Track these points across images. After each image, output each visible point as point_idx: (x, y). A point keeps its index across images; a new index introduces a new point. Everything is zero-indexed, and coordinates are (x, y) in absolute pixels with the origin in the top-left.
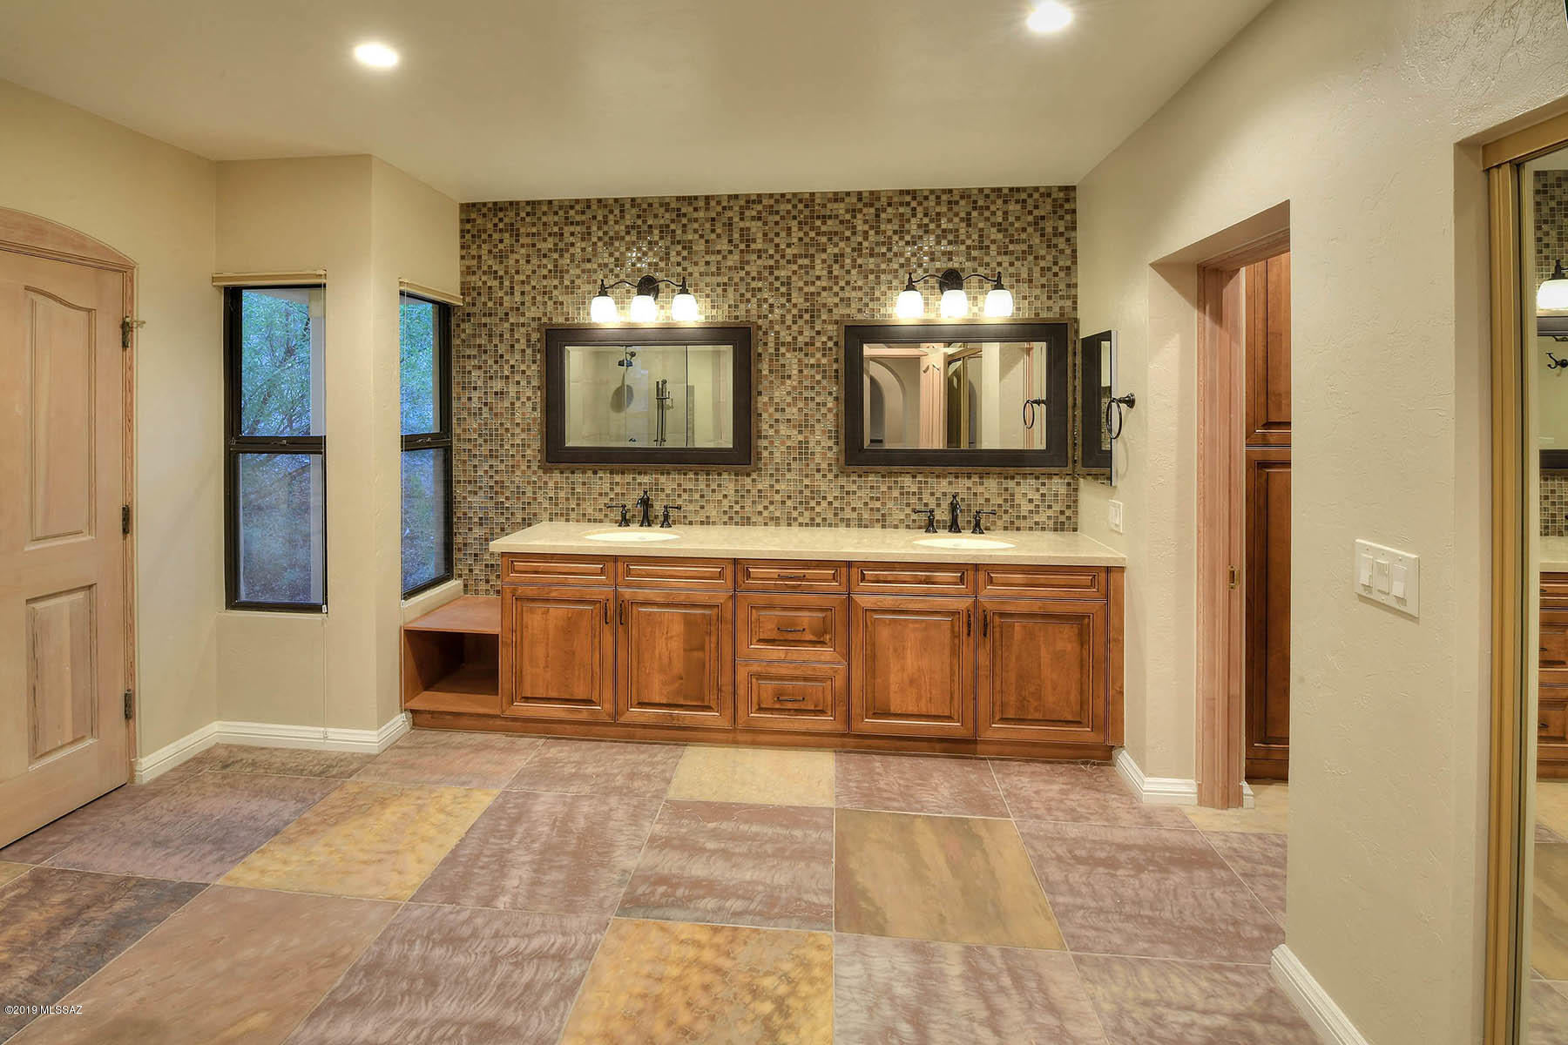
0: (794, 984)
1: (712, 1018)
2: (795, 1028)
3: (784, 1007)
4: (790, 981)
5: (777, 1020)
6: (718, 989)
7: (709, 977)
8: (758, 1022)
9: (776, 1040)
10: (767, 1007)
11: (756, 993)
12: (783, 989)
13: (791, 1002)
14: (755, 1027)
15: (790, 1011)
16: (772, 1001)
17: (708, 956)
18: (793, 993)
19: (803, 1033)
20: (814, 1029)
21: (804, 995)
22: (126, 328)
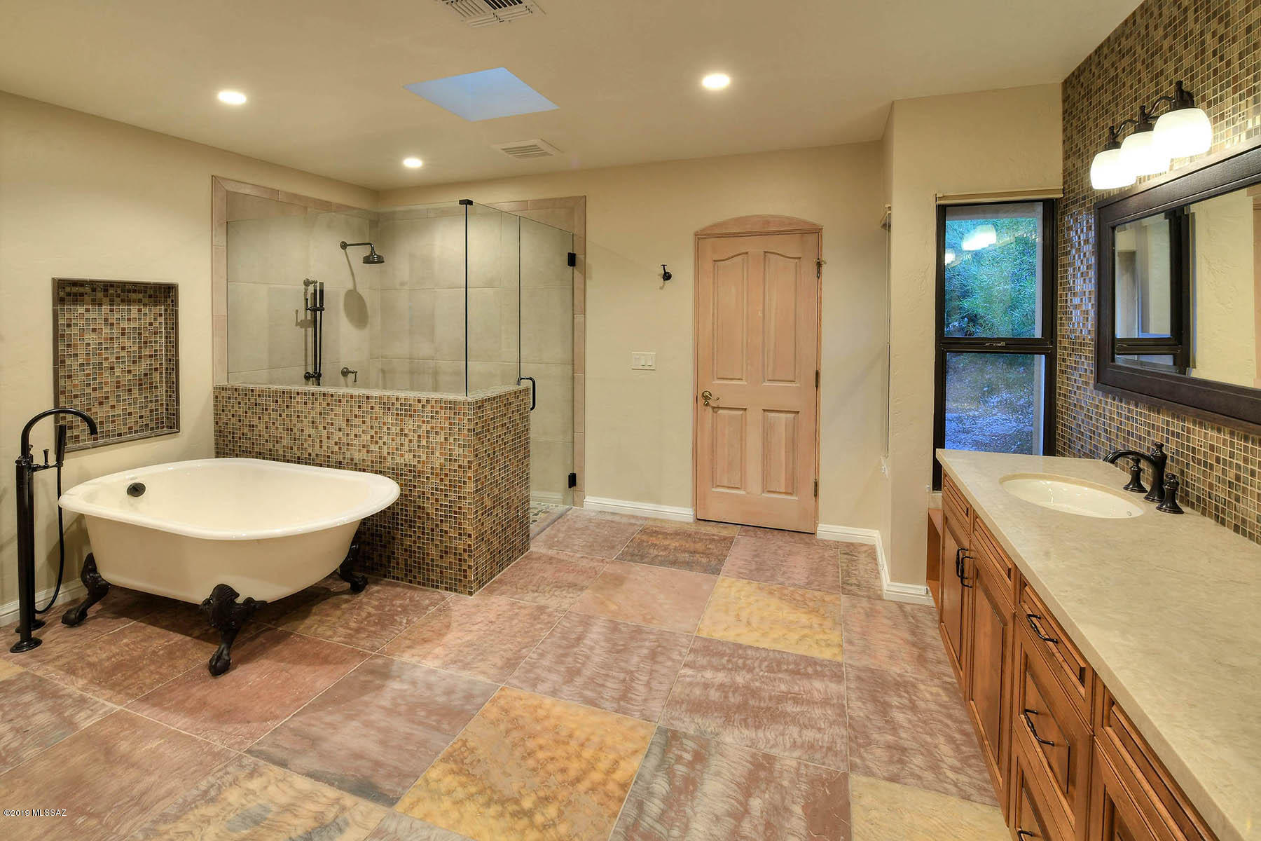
0: (541, 828)
1: (534, 770)
2: (500, 817)
3: (521, 815)
4: (545, 827)
5: (512, 808)
6: (560, 777)
7: (573, 773)
8: (517, 795)
9: (496, 803)
10: (527, 804)
11: (545, 800)
12: (539, 819)
13: (525, 821)
14: (514, 793)
15: (516, 819)
16: (531, 809)
17: (596, 776)
18: (532, 825)
19: (491, 821)
20: (491, 830)
21: (527, 832)
22: (819, 265)
